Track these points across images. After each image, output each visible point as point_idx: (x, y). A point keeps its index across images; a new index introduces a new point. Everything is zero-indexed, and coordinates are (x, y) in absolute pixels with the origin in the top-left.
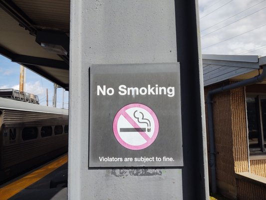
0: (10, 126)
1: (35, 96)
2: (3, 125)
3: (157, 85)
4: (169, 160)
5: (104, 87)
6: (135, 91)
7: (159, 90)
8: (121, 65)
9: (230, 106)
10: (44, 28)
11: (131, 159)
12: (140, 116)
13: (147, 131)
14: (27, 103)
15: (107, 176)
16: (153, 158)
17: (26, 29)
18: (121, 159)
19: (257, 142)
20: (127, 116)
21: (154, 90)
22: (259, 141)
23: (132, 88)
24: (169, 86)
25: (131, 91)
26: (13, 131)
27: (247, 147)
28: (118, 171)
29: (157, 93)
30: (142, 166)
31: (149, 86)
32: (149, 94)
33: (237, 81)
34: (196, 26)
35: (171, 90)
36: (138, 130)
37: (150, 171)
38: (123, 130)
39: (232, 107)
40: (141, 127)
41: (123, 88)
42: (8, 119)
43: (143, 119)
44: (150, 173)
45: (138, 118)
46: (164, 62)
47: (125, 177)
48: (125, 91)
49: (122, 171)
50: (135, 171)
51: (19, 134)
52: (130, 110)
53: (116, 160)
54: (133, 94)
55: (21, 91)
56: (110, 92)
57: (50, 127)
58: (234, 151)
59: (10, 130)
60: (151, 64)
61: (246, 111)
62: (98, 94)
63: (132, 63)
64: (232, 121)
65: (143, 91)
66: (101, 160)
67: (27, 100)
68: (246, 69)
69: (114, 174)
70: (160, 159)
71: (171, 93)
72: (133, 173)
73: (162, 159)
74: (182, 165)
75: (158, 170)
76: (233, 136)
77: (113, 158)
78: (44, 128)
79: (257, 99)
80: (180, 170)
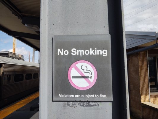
0: (7, 73)
1: (22, 56)
2: (3, 73)
3: (96, 49)
4: (103, 97)
5: (62, 50)
6: (82, 52)
7: (97, 52)
8: (73, 35)
9: (138, 62)
10: (26, 15)
11: (79, 96)
12: (85, 69)
13: (89, 78)
14: (17, 60)
15: (64, 106)
16: (93, 95)
17: (16, 16)
18: (73, 96)
19: (155, 84)
20: (77, 69)
21: (94, 52)
22: (156, 84)
23: (80, 51)
24: (104, 49)
25: (79, 52)
26: (9, 76)
27: (149, 87)
28: (71, 104)
29: (96, 54)
30: (87, 100)
31: (91, 49)
32: (91, 54)
33: (142, 47)
34: (121, 10)
35: (105, 52)
36: (84, 77)
37: (91, 103)
38: (74, 77)
39: (139, 63)
40: (86, 76)
41: (74, 50)
42: (6, 69)
43: (87, 70)
44: (91, 105)
45: (84, 70)
46: (100, 34)
47: (76, 107)
48: (75, 52)
49: (73, 103)
50: (82, 104)
51: (12, 78)
52: (79, 65)
53: (70, 96)
54: (81, 54)
55: (14, 53)
56: (66, 53)
57: (31, 74)
58: (141, 90)
59: (7, 76)
60: (92, 35)
61: (148, 65)
62: (58, 54)
63: (80, 34)
64: (140, 71)
65: (87, 52)
66: (60, 97)
67: (17, 58)
68: (148, 40)
69: (69, 105)
70: (98, 96)
71: (105, 54)
72: (81, 105)
73: (99, 96)
74: (112, 100)
75: (96, 103)
76: (140, 80)
77: (68, 95)
78: (27, 75)
79: (154, 58)
80: (111, 103)
